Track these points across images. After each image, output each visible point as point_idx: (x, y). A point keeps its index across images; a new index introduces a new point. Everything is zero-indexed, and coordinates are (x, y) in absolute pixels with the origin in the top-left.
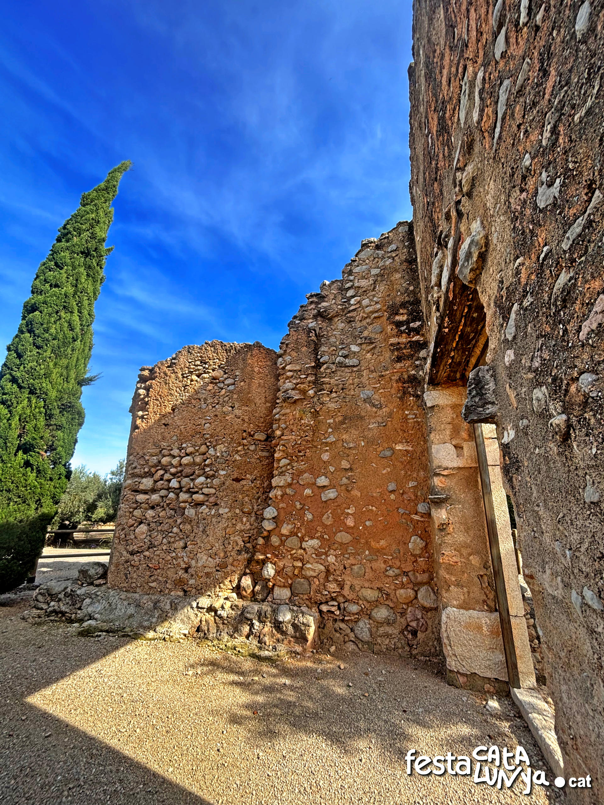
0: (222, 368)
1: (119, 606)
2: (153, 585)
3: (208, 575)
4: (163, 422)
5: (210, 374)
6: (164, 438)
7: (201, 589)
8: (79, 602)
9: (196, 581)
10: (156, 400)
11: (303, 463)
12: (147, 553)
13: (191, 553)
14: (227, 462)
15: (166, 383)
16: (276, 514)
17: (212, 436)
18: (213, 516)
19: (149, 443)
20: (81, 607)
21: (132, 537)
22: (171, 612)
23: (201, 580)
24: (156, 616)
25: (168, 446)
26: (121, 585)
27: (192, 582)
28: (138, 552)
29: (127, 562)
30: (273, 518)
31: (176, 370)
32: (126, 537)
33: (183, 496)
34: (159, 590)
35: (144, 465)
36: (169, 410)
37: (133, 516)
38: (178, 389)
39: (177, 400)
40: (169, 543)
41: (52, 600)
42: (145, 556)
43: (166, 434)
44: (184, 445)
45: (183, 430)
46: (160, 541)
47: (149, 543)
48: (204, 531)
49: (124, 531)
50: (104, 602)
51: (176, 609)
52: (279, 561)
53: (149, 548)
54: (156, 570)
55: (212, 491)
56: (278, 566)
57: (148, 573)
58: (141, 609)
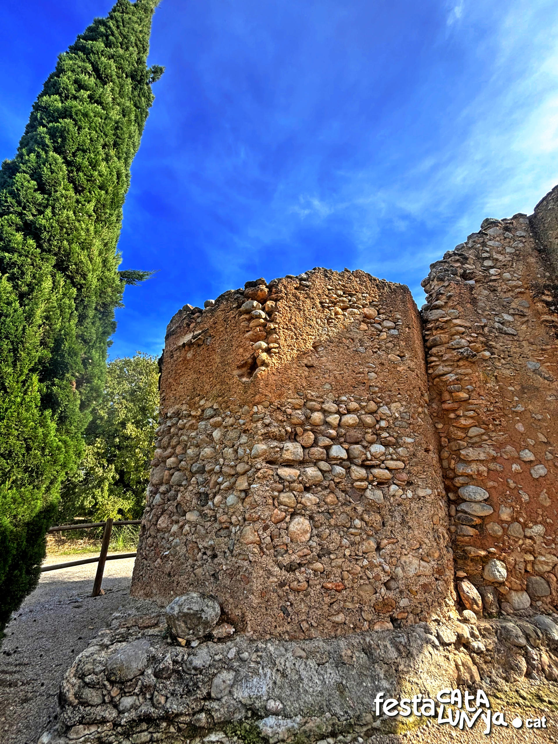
0: (374, 305)
1: (304, 673)
2: (340, 618)
3: (425, 588)
4: (305, 361)
5: (361, 310)
6: (311, 385)
7: (422, 611)
8: (204, 683)
9: (410, 601)
10: (287, 329)
11: (502, 433)
12: (318, 566)
13: (391, 557)
14: (411, 426)
15: (300, 310)
16: (487, 495)
17: (381, 389)
18: (412, 500)
19: (289, 389)
20: (209, 694)
21: (286, 539)
22: (402, 663)
23: (418, 597)
24: (382, 676)
25: (317, 397)
26: (278, 629)
27: (404, 602)
28: (300, 565)
29: (282, 585)
30: (485, 500)
31: (312, 295)
32: (272, 540)
33: (358, 472)
34: (352, 626)
35: (284, 421)
36: (309, 346)
37: (280, 503)
38: (319, 320)
39: (320, 335)
40: (353, 544)
41: (123, 693)
42: (315, 571)
43: (313, 379)
44: (344, 398)
45: (339, 377)
46: (338, 543)
47: (319, 548)
48: (404, 522)
49: (268, 532)
50: (268, 671)
51: (409, 655)
52: (509, 556)
53: (319, 556)
54: (339, 591)
55: (400, 464)
56: (509, 563)
57: (327, 600)
58: (348, 670)
